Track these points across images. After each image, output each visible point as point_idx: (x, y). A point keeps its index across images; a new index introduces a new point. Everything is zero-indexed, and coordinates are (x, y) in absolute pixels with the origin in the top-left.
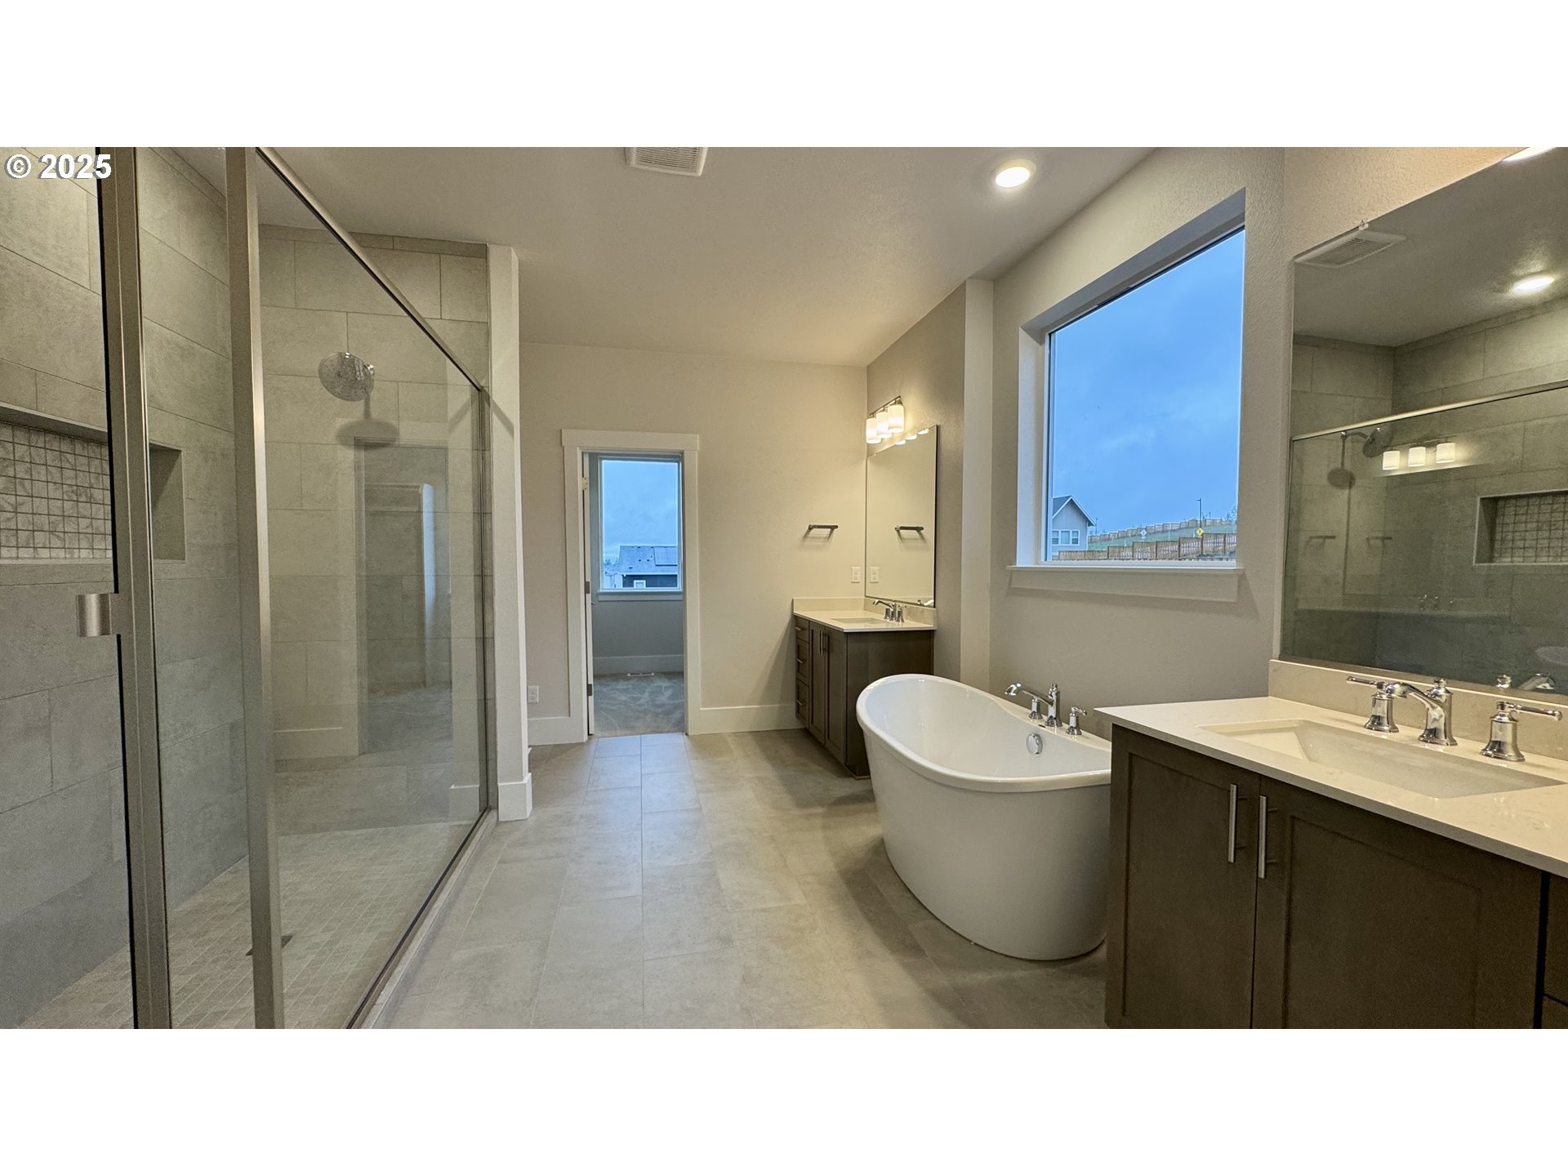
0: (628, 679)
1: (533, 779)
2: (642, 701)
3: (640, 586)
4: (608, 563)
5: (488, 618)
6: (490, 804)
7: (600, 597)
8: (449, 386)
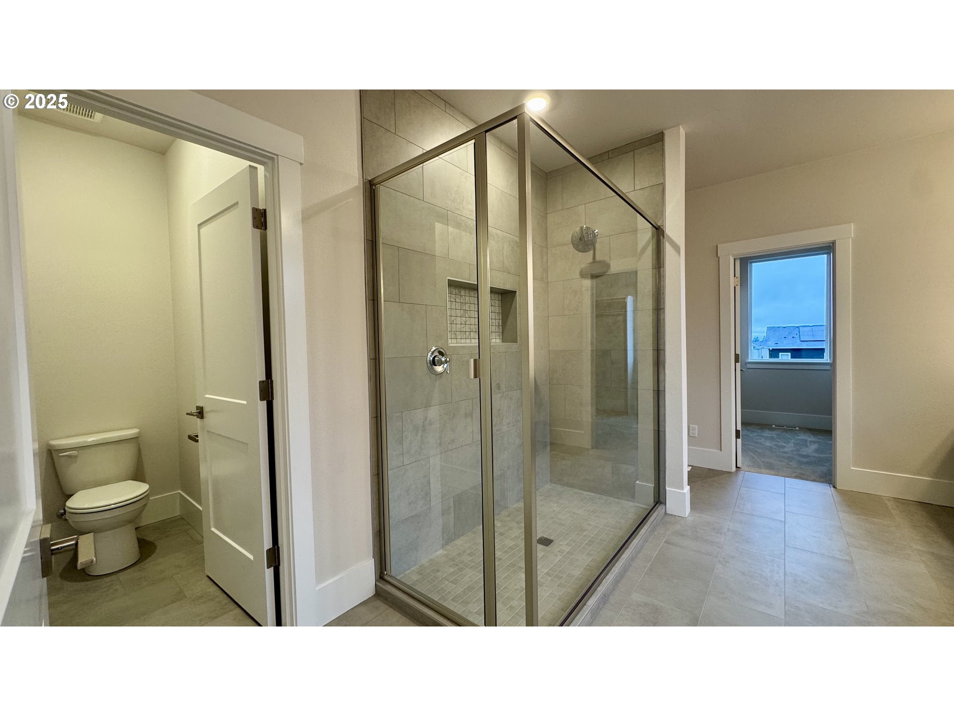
0: (772, 429)
1: (691, 490)
2: (786, 449)
3: (785, 357)
4: (756, 340)
5: (661, 378)
6: (661, 499)
7: (748, 365)
8: (638, 231)
